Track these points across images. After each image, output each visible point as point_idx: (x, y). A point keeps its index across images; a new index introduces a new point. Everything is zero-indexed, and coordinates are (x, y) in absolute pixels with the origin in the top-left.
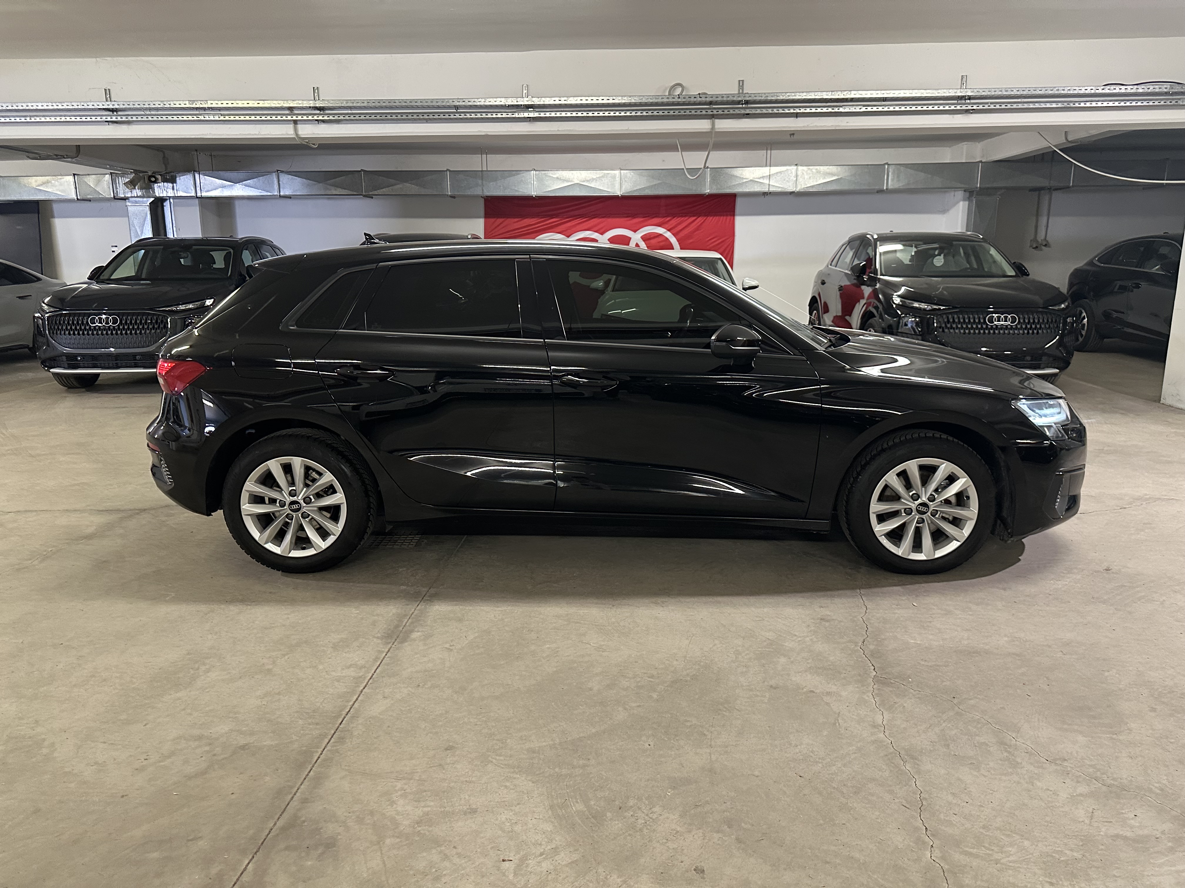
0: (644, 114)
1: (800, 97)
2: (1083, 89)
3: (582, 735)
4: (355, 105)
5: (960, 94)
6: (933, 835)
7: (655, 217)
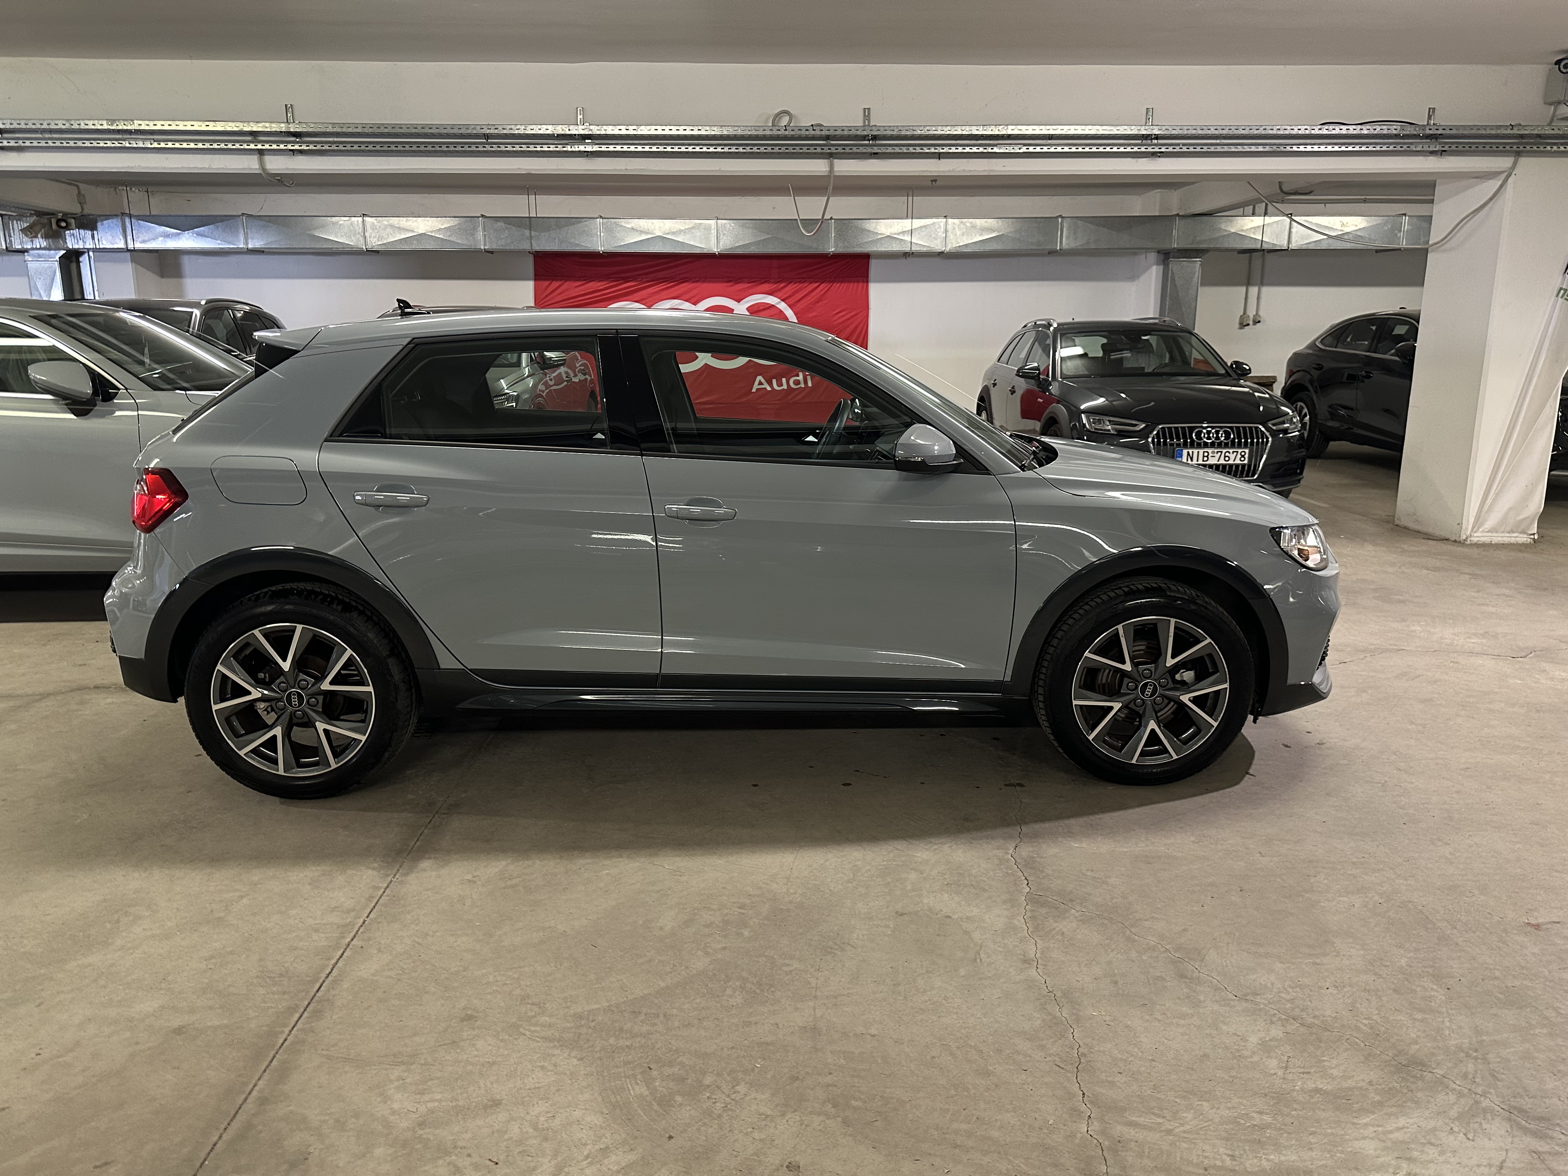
0: (741, 150)
1: (943, 132)
2: (1296, 128)
3: (645, 992)
4: (344, 130)
5: (1144, 132)
6: (1092, 1102)
7: (763, 283)
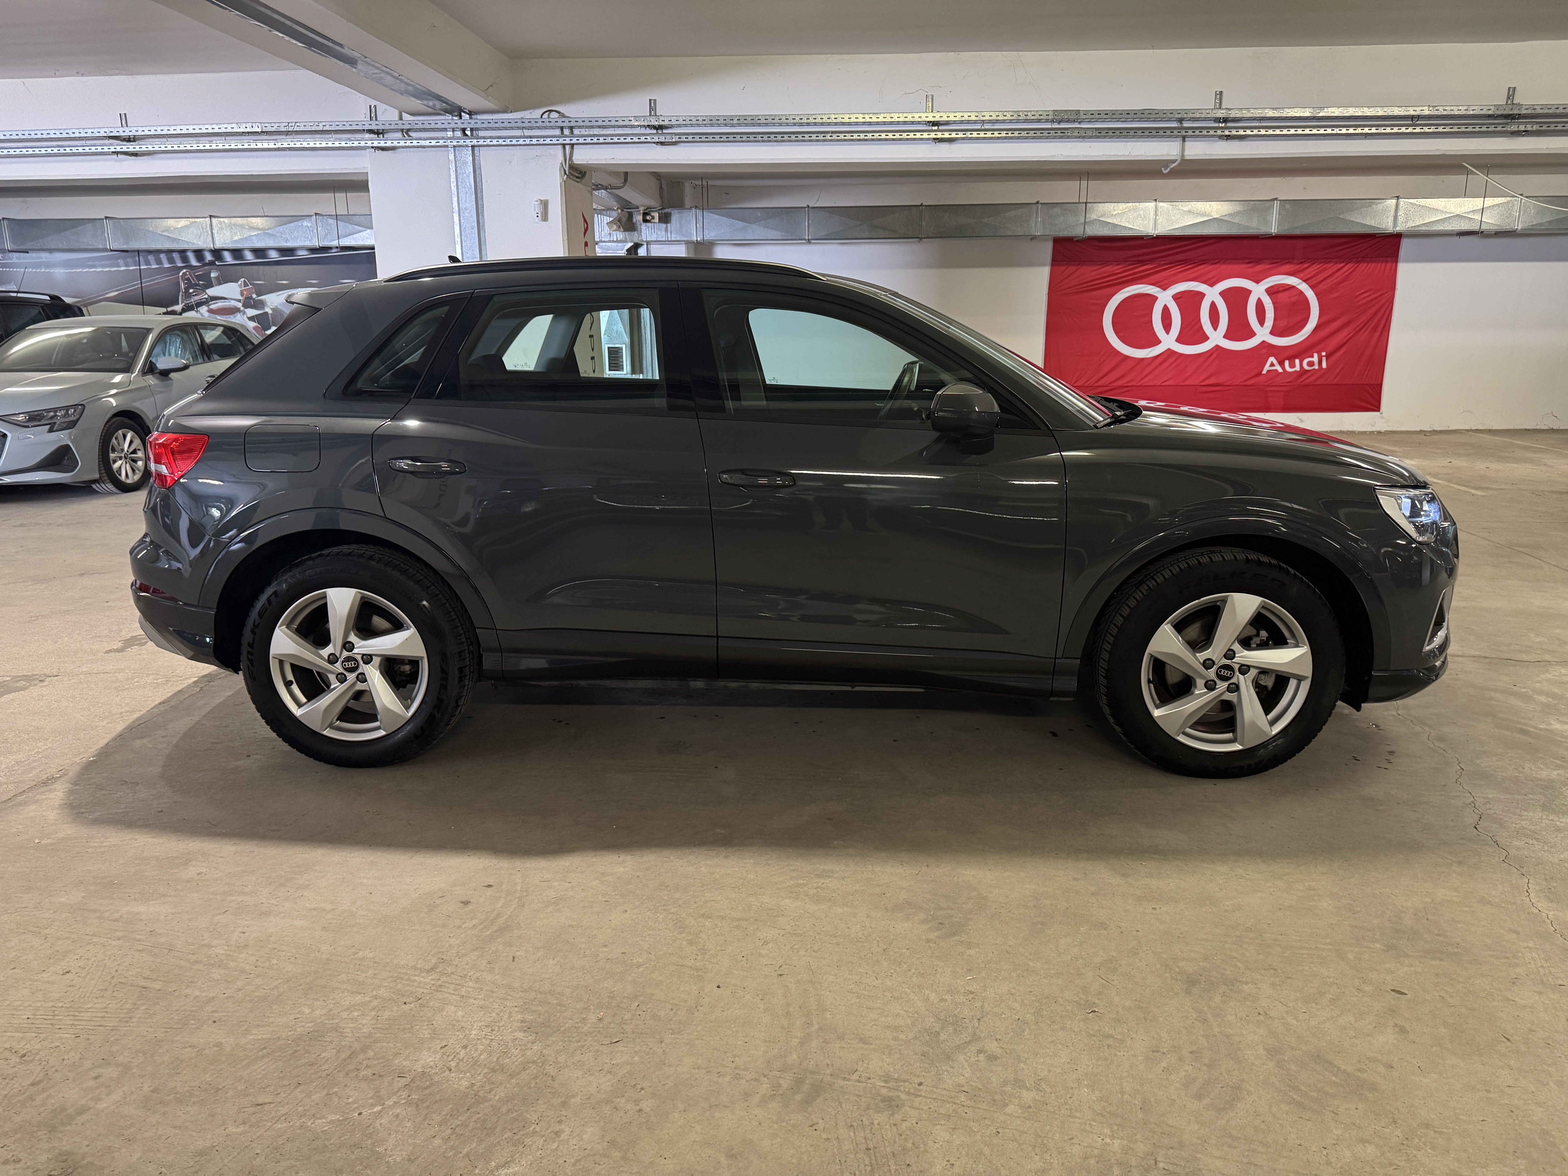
7: (1287, 263)
